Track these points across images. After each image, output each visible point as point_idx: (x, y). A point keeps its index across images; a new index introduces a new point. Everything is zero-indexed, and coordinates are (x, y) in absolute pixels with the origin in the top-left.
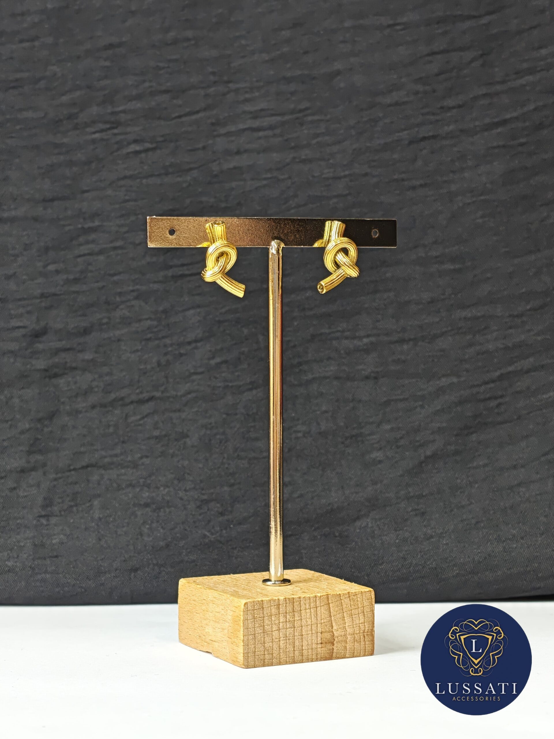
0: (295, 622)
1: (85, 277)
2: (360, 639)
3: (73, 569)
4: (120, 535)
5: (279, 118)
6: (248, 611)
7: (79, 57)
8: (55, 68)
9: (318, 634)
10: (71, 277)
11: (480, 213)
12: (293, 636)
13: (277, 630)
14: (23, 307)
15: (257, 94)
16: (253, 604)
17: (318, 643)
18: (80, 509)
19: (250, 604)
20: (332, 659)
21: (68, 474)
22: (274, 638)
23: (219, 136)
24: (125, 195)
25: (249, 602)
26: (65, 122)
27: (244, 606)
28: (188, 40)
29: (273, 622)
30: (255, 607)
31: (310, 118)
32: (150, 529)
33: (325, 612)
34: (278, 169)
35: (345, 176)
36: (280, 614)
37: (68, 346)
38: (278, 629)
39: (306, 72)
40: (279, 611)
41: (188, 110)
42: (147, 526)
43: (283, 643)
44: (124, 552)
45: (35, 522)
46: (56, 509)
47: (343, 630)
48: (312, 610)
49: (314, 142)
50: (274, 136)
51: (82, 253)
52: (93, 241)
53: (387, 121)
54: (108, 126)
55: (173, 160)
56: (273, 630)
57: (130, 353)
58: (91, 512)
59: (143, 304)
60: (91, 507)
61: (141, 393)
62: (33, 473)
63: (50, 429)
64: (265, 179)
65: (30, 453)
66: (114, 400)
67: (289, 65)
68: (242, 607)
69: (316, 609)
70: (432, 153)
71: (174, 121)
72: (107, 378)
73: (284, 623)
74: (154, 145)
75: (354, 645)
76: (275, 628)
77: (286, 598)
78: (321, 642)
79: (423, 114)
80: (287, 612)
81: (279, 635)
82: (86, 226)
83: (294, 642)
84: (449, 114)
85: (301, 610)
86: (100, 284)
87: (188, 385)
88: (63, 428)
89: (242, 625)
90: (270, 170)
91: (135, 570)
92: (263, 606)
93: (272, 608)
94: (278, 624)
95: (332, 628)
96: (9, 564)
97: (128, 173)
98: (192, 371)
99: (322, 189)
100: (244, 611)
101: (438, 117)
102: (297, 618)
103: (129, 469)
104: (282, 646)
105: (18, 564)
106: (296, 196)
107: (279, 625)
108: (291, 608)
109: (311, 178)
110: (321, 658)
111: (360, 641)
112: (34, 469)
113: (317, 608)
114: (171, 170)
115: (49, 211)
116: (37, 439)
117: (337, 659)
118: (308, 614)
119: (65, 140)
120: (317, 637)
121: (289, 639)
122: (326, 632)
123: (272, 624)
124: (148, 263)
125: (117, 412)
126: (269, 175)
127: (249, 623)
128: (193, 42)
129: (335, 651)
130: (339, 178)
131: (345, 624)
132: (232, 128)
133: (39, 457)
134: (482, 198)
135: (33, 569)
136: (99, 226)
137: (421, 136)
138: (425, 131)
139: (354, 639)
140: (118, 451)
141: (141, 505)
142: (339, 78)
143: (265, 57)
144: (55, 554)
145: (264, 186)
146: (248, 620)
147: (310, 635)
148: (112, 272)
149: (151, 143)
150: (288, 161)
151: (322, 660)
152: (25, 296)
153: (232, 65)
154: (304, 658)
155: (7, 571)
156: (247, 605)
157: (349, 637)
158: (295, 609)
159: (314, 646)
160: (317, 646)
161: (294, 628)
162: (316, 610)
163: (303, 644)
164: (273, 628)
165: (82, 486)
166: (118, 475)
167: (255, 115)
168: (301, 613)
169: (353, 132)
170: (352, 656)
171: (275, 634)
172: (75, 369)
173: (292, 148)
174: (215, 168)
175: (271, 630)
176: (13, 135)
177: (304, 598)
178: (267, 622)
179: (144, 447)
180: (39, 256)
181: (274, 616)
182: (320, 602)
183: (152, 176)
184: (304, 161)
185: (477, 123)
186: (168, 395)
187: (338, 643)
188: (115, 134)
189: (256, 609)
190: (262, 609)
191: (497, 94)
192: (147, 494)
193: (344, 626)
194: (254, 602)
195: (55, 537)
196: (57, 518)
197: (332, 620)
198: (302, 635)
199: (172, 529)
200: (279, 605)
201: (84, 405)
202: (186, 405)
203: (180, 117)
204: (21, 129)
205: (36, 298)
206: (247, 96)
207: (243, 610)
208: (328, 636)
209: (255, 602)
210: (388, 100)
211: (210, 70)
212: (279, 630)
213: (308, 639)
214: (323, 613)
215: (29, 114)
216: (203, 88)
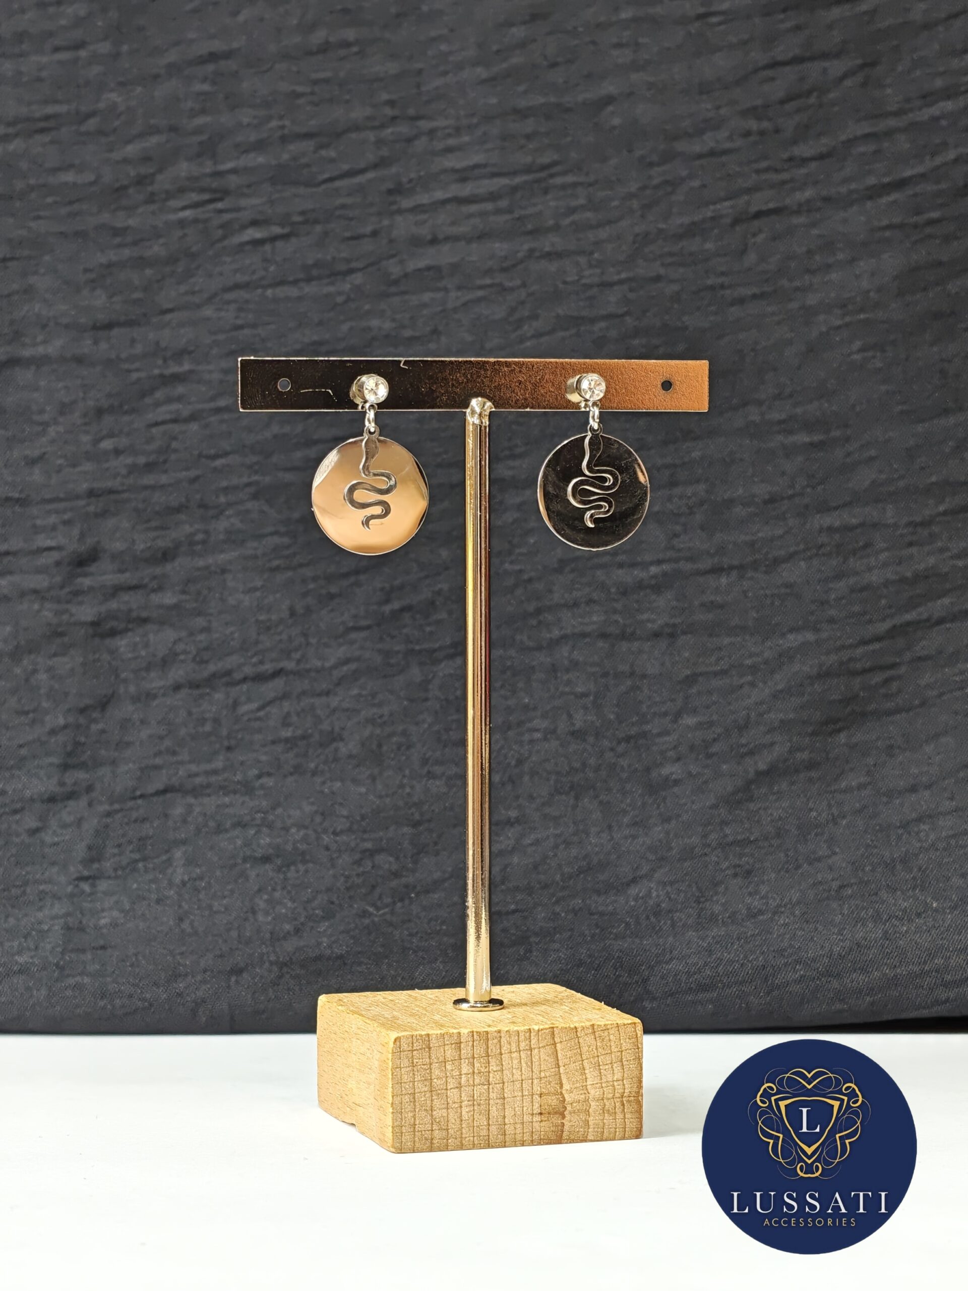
0: (491, 1075)
1: (165, 462)
2: (615, 1108)
3: (130, 969)
4: (216, 912)
5: (504, 181)
6: (400, 1052)
7: (156, 77)
8: (113, 96)
9: (534, 1098)
10: (142, 460)
11: (857, 344)
12: (486, 1100)
13: (457, 1087)
14: (57, 512)
15: (466, 139)
16: (411, 1039)
17: (535, 1112)
18: (151, 866)
19: (404, 1040)
20: (561, 1143)
21: (130, 804)
22: (451, 1102)
23: (400, 212)
24: (237, 317)
25: (403, 1036)
26: (131, 191)
27: (394, 1044)
28: (347, 44)
29: (448, 1074)
30: (415, 1045)
31: (559, 180)
32: (269, 901)
33: (547, 1058)
34: (504, 270)
35: (621, 282)
36: (461, 1059)
37: (134, 582)
38: (458, 1085)
39: (553, 99)
40: (460, 1055)
41: (345, 167)
42: (265, 897)
43: (467, 1110)
44: (220, 941)
45: (70, 889)
46: (108, 865)
47: (582, 1092)
48: (523, 1055)
49: (567, 221)
50: (498, 212)
51: (160, 419)
52: (179, 399)
53: (696, 183)
54: (206, 196)
55: (320, 256)
56: (449, 1088)
57: (243, 592)
58: (170, 871)
59: (266, 508)
60: (169, 861)
61: (261, 662)
62: (71, 803)
63: (100, 726)
64: (481, 287)
65: (65, 767)
66: (214, 675)
67: (521, 88)
68: (391, 1045)
69: (529, 1053)
70: (774, 239)
71: (323, 187)
72: (202, 637)
73: (469, 1076)
74: (286, 230)
75: (603, 1119)
76: (452, 1083)
77: (473, 1032)
78: (539, 1111)
79: (758, 172)
80: (475, 1056)
81: (461, 1097)
82: (168, 372)
83: (489, 1110)
84: (803, 171)
85: (501, 1054)
86: (193, 473)
87: (343, 649)
88: (125, 724)
89: (390, 1076)
90: (489, 272)
91: (238, 971)
92: (429, 1044)
93: (446, 1049)
94: (457, 1077)
95: (561, 1087)
96: (21, 959)
97: (240, 278)
98: (351, 624)
99: (581, 304)
100: (393, 1053)
101: (785, 176)
102: (493, 1067)
103: (237, 796)
104: (465, 1116)
105: (35, 960)
106: (535, 317)
107: (461, 1078)
108: (482, 1049)
109: (561, 286)
110: (541, 1139)
111: (615, 1113)
112: (71, 795)
113: (531, 1051)
114: (315, 272)
115: (104, 346)
116: (77, 744)
117: (570, 1143)
118: (515, 1062)
119: (131, 222)
120: (532, 1102)
121: (479, 1105)
122: (548, 1094)
123: (447, 1077)
124: (275, 436)
125: (219, 696)
126: (488, 281)
127: (403, 1073)
128: (355, 49)
129: (566, 1128)
130: (610, 285)
131: (586, 1082)
132: (424, 199)
133: (81, 775)
134: (862, 316)
135: (62, 969)
136: (191, 372)
137: (753, 209)
138: (760, 201)
139: (604, 1108)
140: (219, 763)
141: (255, 858)
142: (610, 108)
143: (482, 72)
144: (102, 942)
145: (479, 300)
146: (401, 1068)
147: (518, 1098)
148: (212, 452)
149: (282, 225)
150: (520, 255)
151: (542, 1143)
152: (62, 495)
153: (424, 89)
154: (507, 1140)
155: (17, 971)
156: (400, 1042)
157: (593, 1104)
158: (490, 1050)
159: (527, 1118)
160: (532, 1119)
161: (489, 1084)
162: (531, 1054)
163: (506, 1113)
164: (448, 1084)
165: (155, 825)
166: (218, 806)
167: (463, 176)
168: (502, 1059)
169: (635, 204)
170: (598, 1139)
171: (453, 1094)
172: (145, 621)
173: (530, 233)
174: (394, 269)
175: (445, 1088)
176: (42, 213)
177: (508, 1033)
178: (436, 1072)
179: (264, 758)
180: (86, 424)
181: (451, 1063)
182: (538, 1040)
183: (282, 283)
184: (549, 256)
185: (853, 186)
186: (308, 666)
187: (573, 1114)
188: (221, 211)
189: (417, 1050)
190: (427, 1049)
191: (889, 133)
192: (268, 840)
193: (585, 1084)
194: (412, 1036)
195: (104, 914)
196: (110, 882)
197: (560, 1074)
198: (504, 1098)
199: (309, 901)
200: (461, 1043)
201: (161, 683)
202: (338, 684)
203: (331, 180)
204: (56, 202)
205: (78, 497)
206: (451, 142)
207: (393, 1050)
208: (553, 1101)
209: (414, 1037)
210: (697, 148)
211: (385, 96)
212: (459, 1087)
213: (516, 1106)
214: (545, 1060)
215: (69, 177)
216: (373, 128)
